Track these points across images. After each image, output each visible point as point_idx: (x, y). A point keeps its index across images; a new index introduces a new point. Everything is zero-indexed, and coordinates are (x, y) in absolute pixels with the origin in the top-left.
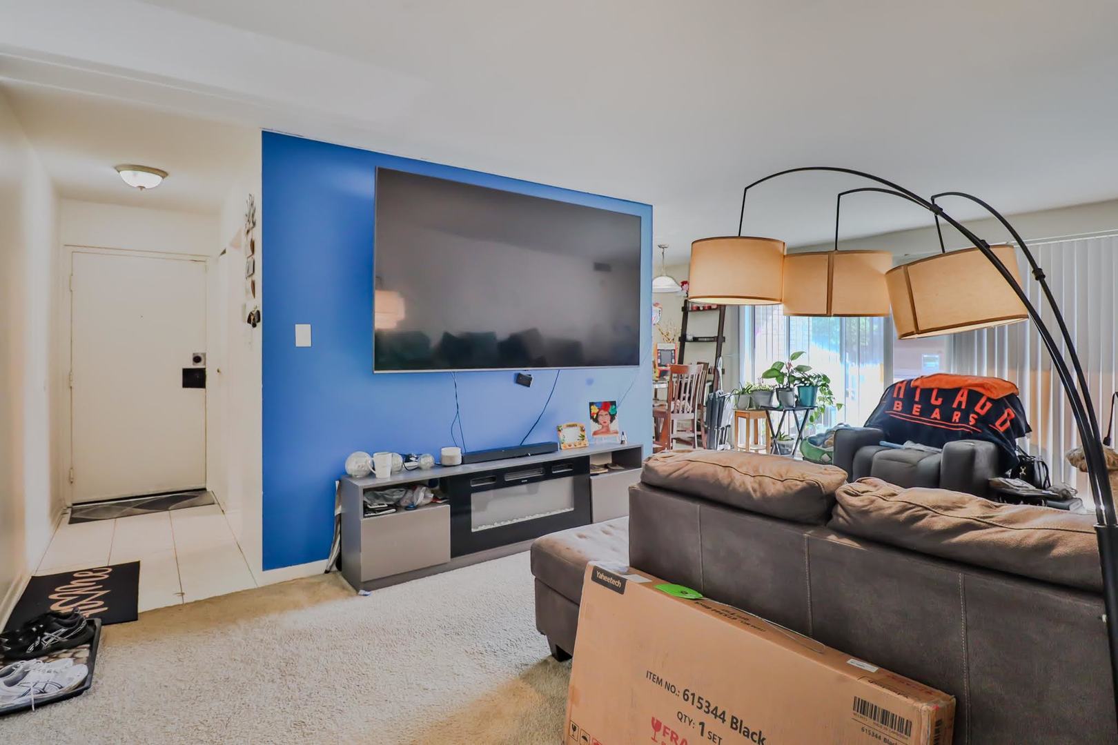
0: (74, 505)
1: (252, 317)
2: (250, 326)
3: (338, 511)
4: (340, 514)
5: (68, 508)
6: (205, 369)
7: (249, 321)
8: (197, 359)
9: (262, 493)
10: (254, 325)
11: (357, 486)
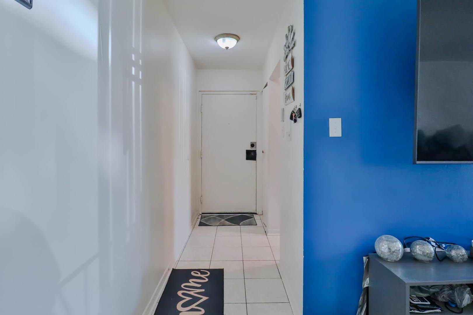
0: (202, 213)
1: (294, 115)
2: (293, 121)
3: (366, 283)
4: (367, 288)
5: (200, 215)
6: (256, 150)
7: (291, 118)
8: (252, 145)
9: (303, 257)
10: (295, 121)
11: (405, 282)
